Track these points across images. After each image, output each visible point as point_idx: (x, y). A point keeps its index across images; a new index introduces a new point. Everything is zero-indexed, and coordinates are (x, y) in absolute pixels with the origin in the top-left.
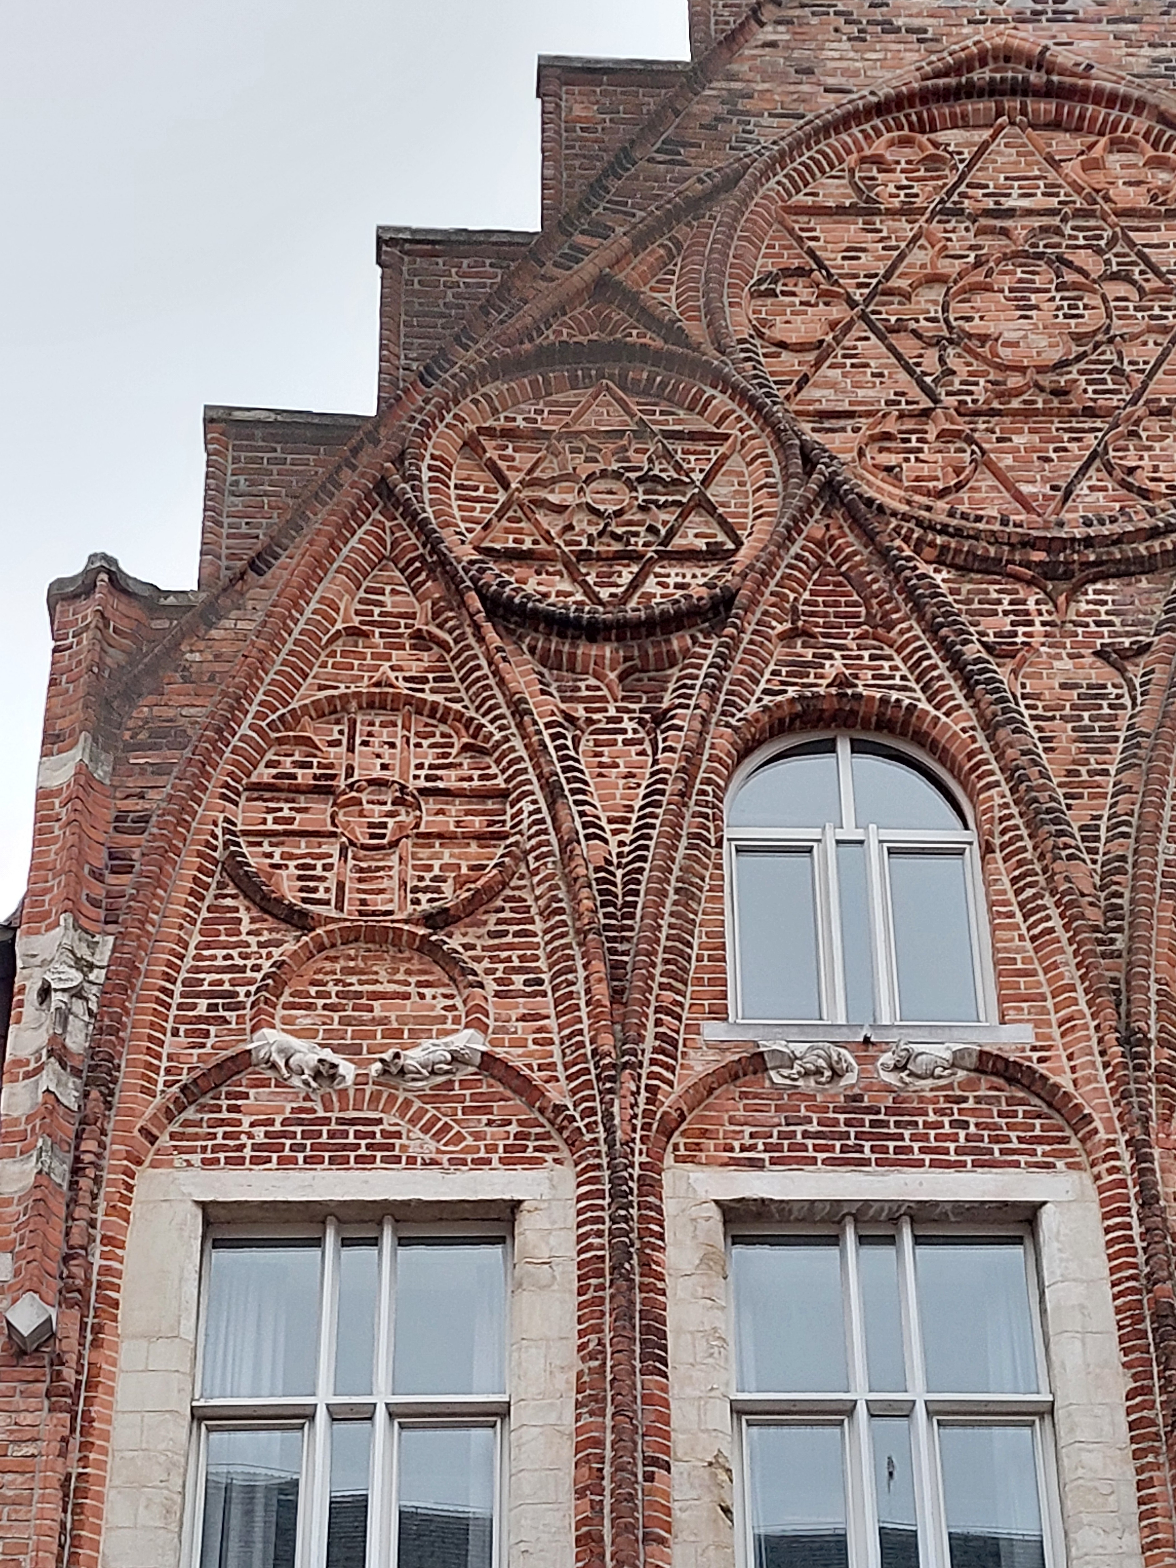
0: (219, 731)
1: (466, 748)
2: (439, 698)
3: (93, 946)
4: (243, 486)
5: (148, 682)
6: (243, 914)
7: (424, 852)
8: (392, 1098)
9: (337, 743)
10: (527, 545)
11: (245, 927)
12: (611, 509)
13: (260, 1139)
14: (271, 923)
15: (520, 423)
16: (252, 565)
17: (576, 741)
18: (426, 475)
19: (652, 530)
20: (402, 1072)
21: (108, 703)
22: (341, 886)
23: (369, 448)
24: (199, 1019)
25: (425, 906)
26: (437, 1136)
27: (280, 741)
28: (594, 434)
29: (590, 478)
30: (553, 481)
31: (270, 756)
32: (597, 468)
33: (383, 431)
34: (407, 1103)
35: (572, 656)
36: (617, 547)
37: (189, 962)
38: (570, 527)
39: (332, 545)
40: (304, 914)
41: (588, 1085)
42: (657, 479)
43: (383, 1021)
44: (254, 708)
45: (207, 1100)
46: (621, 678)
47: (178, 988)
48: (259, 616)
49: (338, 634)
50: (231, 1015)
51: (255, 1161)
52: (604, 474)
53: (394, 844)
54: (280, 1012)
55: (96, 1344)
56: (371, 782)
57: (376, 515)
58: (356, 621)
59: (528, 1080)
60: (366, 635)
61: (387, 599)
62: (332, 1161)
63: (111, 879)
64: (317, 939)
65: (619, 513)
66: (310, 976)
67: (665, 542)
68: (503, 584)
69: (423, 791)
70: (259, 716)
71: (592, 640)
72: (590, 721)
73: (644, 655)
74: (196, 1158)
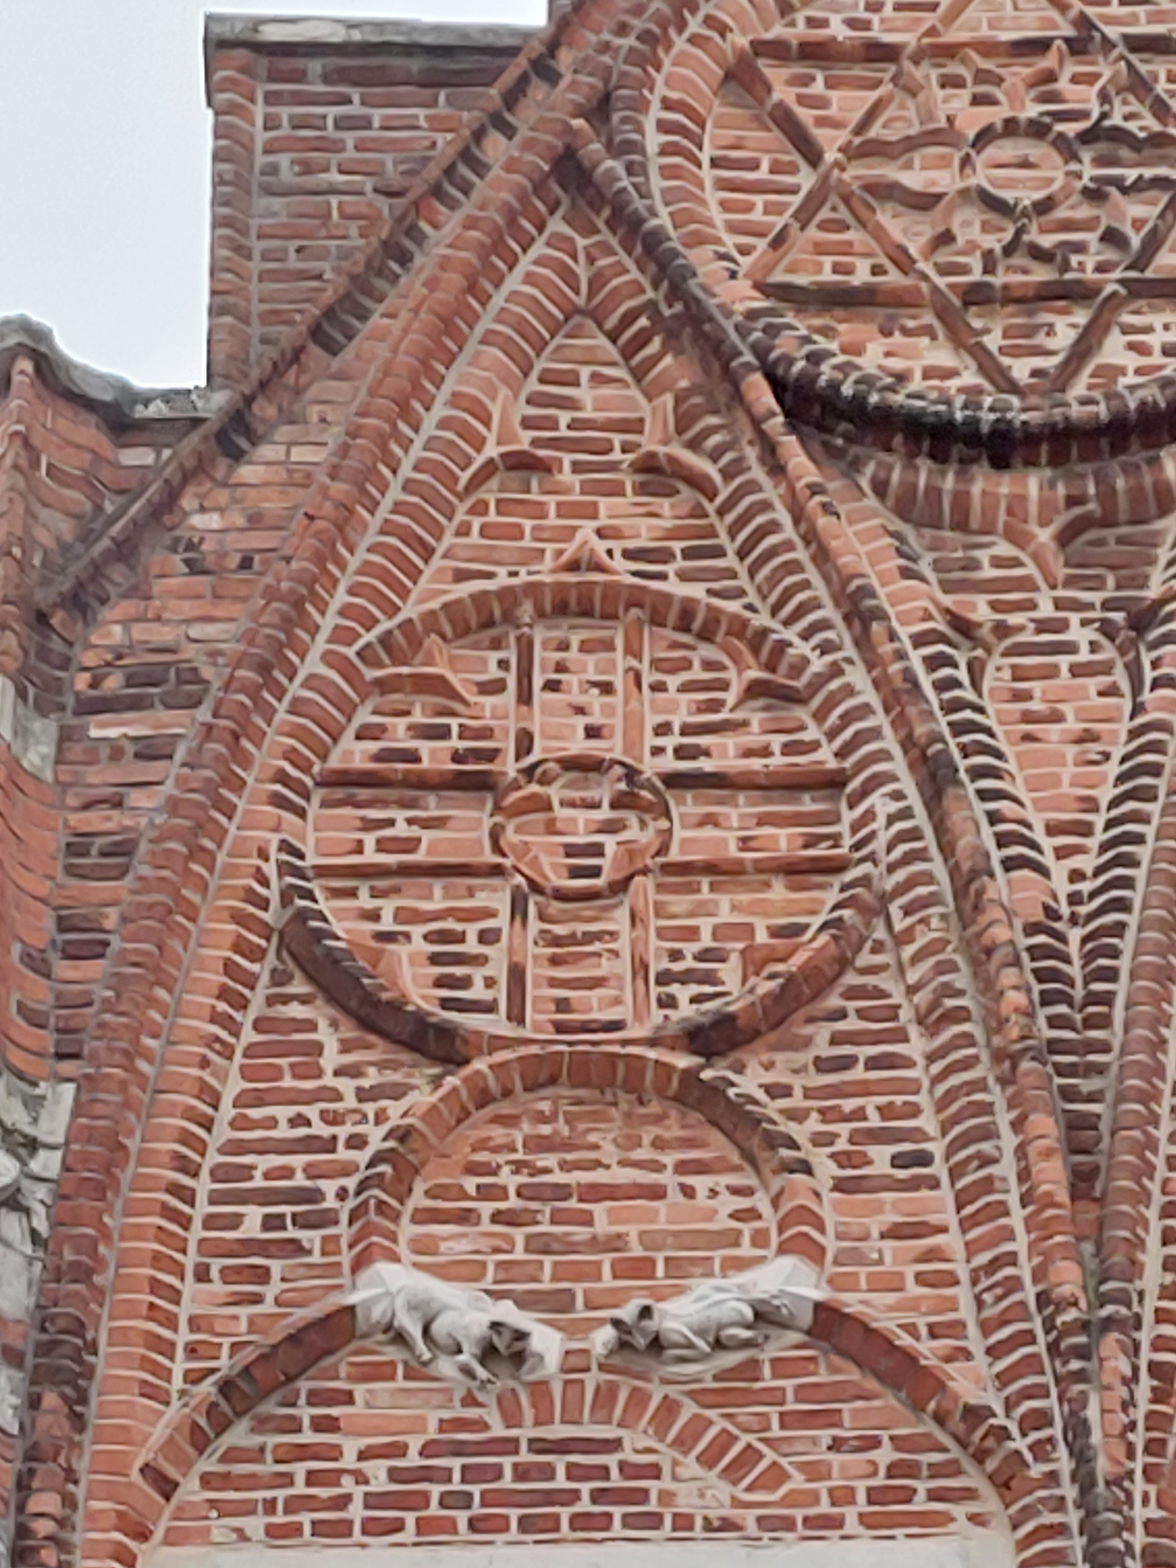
0: (264, 668)
1: (754, 690)
2: (696, 591)
3: (33, 1104)
4: (287, 174)
5: (118, 573)
6: (325, 1035)
7: (679, 903)
8: (638, 1399)
9: (495, 687)
10: (862, 275)
11: (331, 1059)
12: (1028, 197)
13: (380, 1483)
14: (380, 1051)
15: (838, 30)
16: (316, 333)
17: (975, 671)
18: (653, 140)
19: (1112, 237)
20: (657, 1344)
21: (42, 618)
22: (517, 975)
23: (538, 90)
24: (249, 1246)
25: (686, 1011)
26: (732, 1474)
27: (384, 686)
28: (988, 48)
29: (985, 137)
30: (910, 144)
31: (364, 716)
32: (995, 115)
33: (565, 59)
34: (669, 1408)
35: (961, 500)
36: (1042, 274)
37: (223, 1133)
38: (945, 238)
39: (472, 288)
40: (446, 1032)
41: (1032, 1364)
42: (1119, 135)
43: (615, 1243)
44: (328, 622)
45: (270, 1407)
46: (1064, 538)
47: (204, 1186)
48: (334, 436)
49: (489, 469)
50: (311, 1238)
51: (371, 1528)
52: (1011, 127)
53: (620, 886)
54: (407, 1230)
56: (571, 764)
57: (556, 225)
58: (524, 440)
59: (910, 1358)
60: (545, 467)
61: (584, 393)
62: (526, 1526)
63: (64, 969)
64: (475, 1081)
65: (1044, 207)
66: (464, 1154)
67: (1141, 262)
68: (815, 358)
69: (673, 780)
70: (342, 636)
71: (1000, 463)
72: (1002, 630)
73: (1107, 495)
74: (255, 1525)
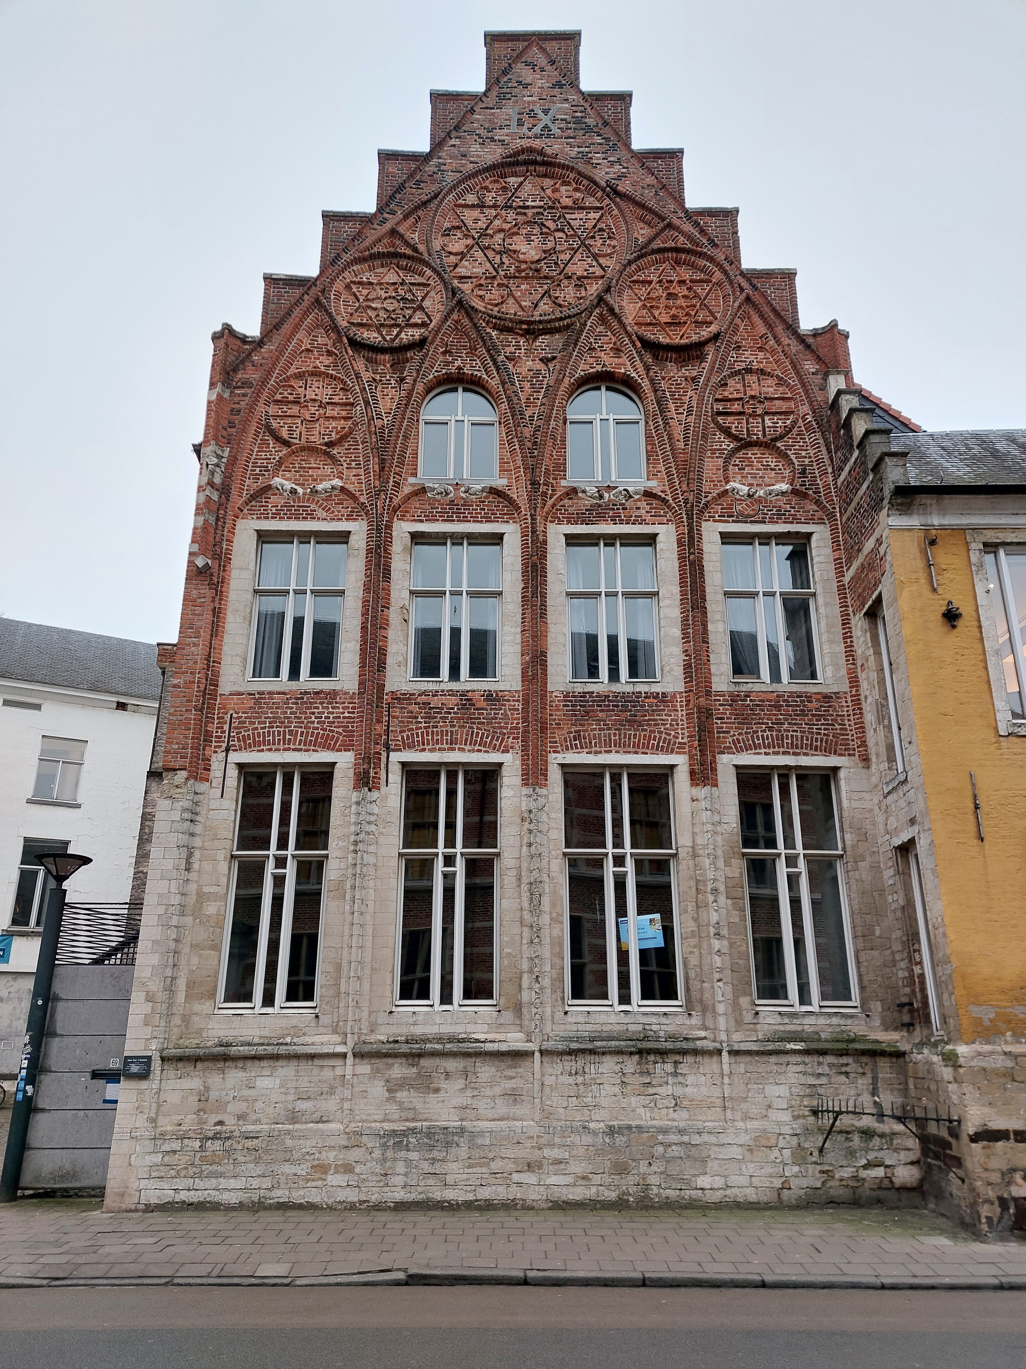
0: (263, 382)
1: (341, 389)
2: (334, 373)
3: (223, 451)
4: (275, 301)
5: (241, 366)
6: (271, 442)
7: (327, 423)
8: (314, 500)
9: (301, 387)
10: (365, 321)
11: (271, 446)
12: (392, 309)
13: (274, 511)
14: (279, 444)
15: (365, 279)
16: (275, 327)
17: (376, 387)
18: (332, 297)
19: (404, 316)
20: (316, 491)
21: (228, 373)
22: (301, 433)
23: (313, 288)
24: (257, 474)
25: (326, 440)
26: (327, 511)
27: (284, 386)
28: (387, 283)
29: (386, 299)
30: (374, 299)
31: (280, 391)
32: (387, 295)
33: (318, 282)
34: (318, 501)
35: (376, 359)
36: (393, 322)
37: (254, 456)
38: (378, 315)
39: (301, 320)
40: (288, 442)
41: (372, 496)
42: (407, 299)
43: (312, 476)
44: (275, 375)
45: (258, 499)
46: (391, 366)
47: (250, 465)
48: (277, 345)
49: (303, 351)
50: (266, 473)
51: (272, 518)
52: (390, 297)
53: (318, 420)
54: (281, 473)
55: (224, 571)
56: (312, 400)
57: (316, 311)
58: (309, 346)
59: (354, 495)
60: (312, 351)
61: (319, 339)
62: (295, 518)
63: (228, 430)
64: (292, 450)
65: (394, 311)
66: (290, 461)
67: (408, 320)
68: (355, 335)
69: (328, 403)
70: (277, 378)
71: (382, 353)
72: (381, 381)
73: (398, 359)
74: (255, 517)
